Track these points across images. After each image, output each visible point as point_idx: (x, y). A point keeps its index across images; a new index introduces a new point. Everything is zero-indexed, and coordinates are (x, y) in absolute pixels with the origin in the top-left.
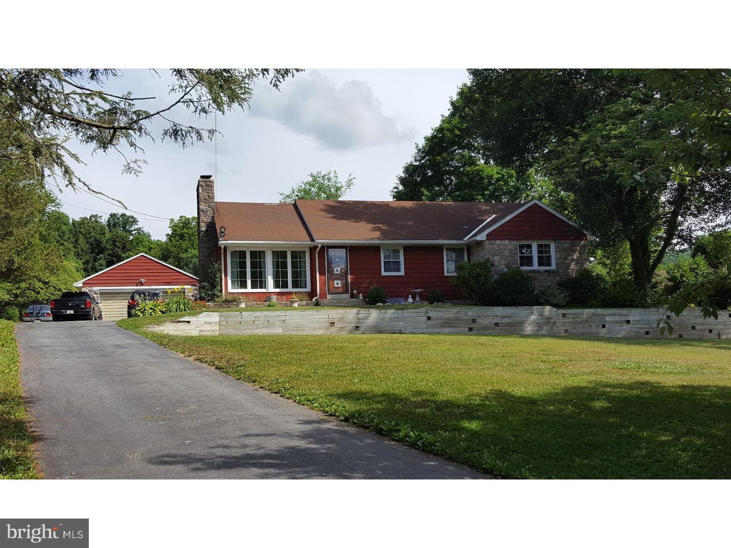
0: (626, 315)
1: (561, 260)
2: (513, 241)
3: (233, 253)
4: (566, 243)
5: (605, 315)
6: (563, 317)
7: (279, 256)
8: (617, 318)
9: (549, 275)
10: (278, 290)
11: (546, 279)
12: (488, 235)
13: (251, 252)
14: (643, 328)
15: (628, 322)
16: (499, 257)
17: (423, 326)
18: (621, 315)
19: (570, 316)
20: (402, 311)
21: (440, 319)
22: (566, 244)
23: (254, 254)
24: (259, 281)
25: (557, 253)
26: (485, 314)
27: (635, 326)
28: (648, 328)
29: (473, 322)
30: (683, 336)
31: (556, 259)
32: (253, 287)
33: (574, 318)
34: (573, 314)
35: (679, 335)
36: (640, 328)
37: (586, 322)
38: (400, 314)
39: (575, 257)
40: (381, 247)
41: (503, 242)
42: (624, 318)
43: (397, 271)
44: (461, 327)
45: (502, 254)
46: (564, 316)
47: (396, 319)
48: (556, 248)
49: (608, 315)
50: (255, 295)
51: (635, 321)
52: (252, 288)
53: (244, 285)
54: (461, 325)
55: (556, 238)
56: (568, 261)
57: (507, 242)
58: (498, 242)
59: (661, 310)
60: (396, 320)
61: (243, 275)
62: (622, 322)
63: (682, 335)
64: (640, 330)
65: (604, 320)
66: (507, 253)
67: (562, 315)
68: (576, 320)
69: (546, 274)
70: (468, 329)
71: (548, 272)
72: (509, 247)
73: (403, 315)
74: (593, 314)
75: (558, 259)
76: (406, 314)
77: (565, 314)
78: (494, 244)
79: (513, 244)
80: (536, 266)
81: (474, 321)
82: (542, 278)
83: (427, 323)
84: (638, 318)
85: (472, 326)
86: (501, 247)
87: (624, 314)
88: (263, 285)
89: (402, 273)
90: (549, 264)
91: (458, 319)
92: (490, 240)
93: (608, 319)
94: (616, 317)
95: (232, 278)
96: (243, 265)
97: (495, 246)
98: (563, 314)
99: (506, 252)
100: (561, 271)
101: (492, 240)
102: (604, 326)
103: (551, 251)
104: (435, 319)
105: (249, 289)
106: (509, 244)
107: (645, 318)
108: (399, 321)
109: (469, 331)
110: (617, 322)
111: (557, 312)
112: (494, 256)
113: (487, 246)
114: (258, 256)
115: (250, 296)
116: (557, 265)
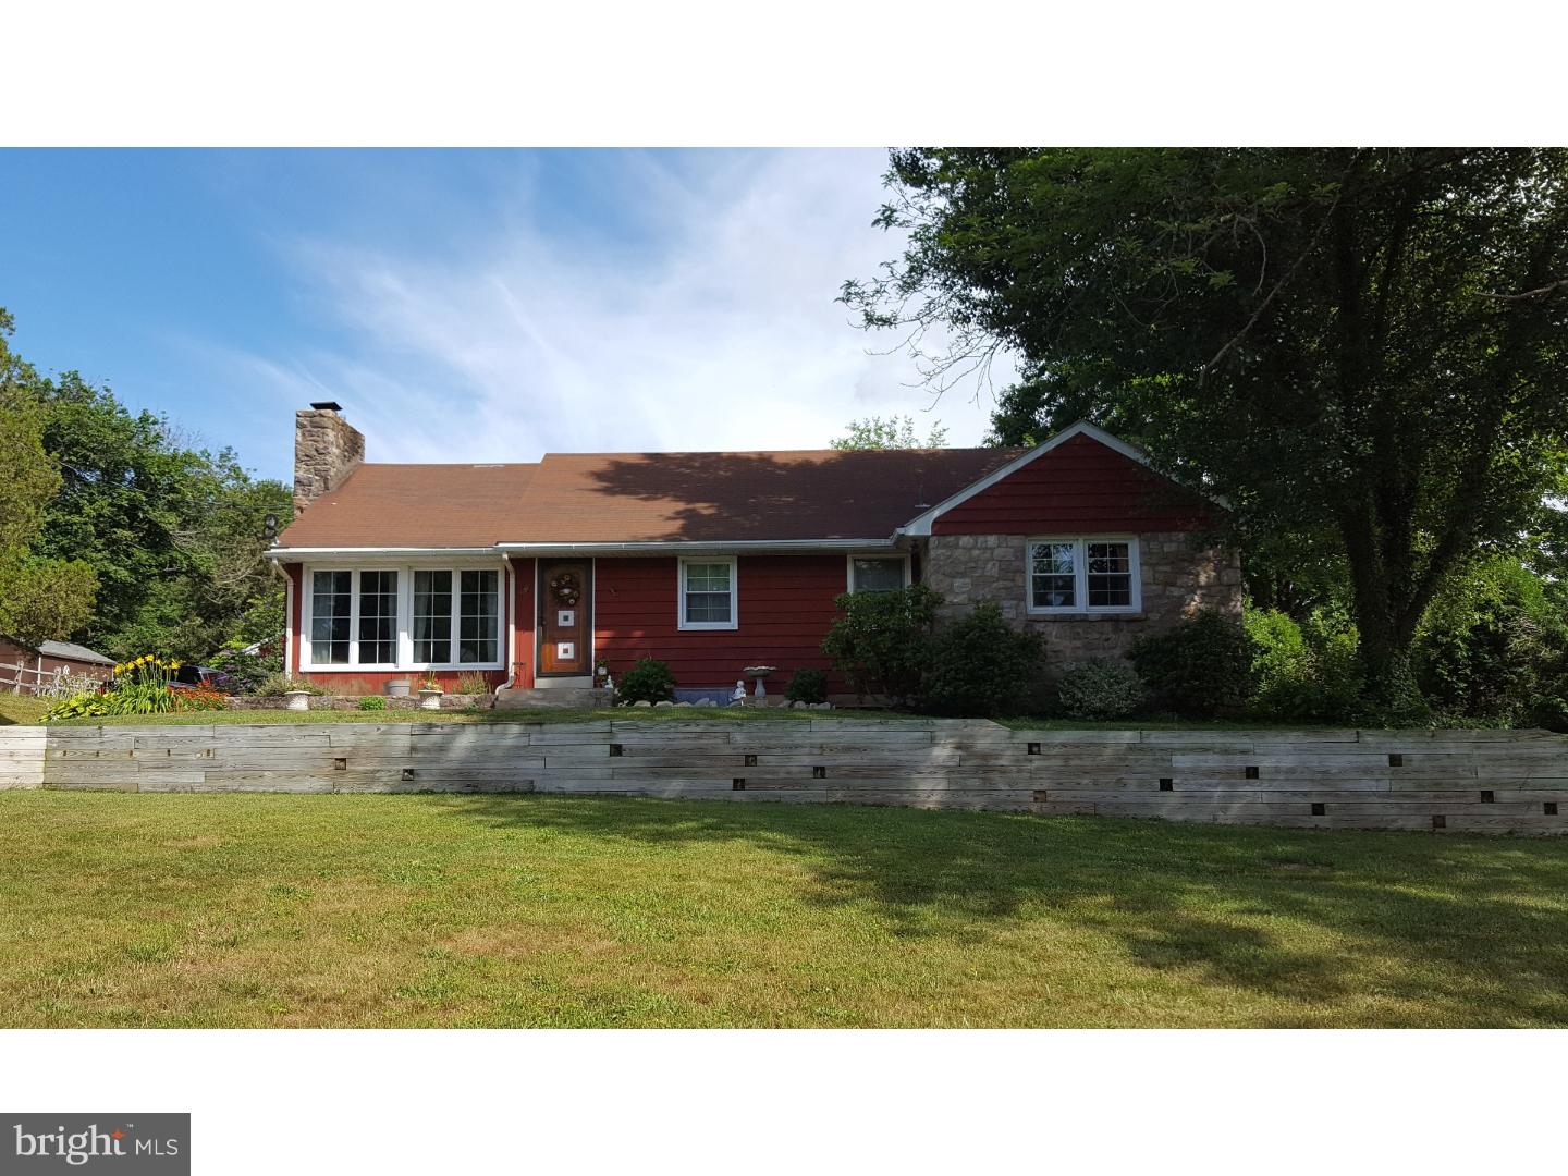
0: (1243, 752)
1: (1154, 587)
2: (1009, 537)
3: (321, 578)
4: (1171, 541)
5: (1173, 751)
6: (1031, 752)
7: (433, 584)
8: (1213, 761)
9: (1117, 630)
10: (423, 667)
11: (1108, 640)
12: (936, 522)
13: (363, 574)
14: (1305, 794)
15: (1252, 773)
16: (967, 580)
17: (597, 773)
18: (1226, 752)
19: (1054, 752)
20: (537, 728)
21: (648, 751)
22: (1173, 543)
23: (369, 579)
24: (378, 644)
25: (1145, 568)
26: (787, 741)
27: (1276, 786)
28: (1321, 794)
29: (747, 764)
30: (1448, 822)
31: (1144, 584)
32: (363, 660)
33: (1067, 758)
34: (1064, 745)
35: (1435, 818)
36: (1294, 793)
37: (1110, 769)
38: (533, 737)
39: (1203, 579)
40: (680, 559)
41: (981, 539)
42: (1240, 762)
43: (721, 620)
44: (712, 776)
45: (979, 572)
46: (1035, 749)
47: (517, 752)
48: (1142, 554)
49: (1184, 750)
50: (364, 679)
51: (1277, 770)
52: (361, 661)
53: (341, 654)
54: (710, 771)
55: (1147, 525)
56: (1176, 592)
57: (992, 540)
58: (965, 540)
59: (1369, 739)
60: (523, 753)
61: (342, 631)
62: (1229, 773)
63: (1443, 817)
64: (1296, 799)
65: (1167, 764)
66: (992, 569)
67: (1026, 747)
68: (1073, 763)
69: (1108, 626)
70: (731, 782)
71: (1115, 620)
72: (998, 553)
73: (542, 740)
74: (1132, 748)
75: (1147, 584)
76: (548, 736)
77: (1038, 745)
78: (957, 546)
79: (1010, 544)
80: (1082, 604)
81: (751, 759)
82: (1096, 636)
83: (608, 762)
84: (1288, 762)
85: (745, 772)
86: (976, 552)
87: (1238, 746)
88: (388, 654)
89: (733, 624)
90: (1124, 599)
91: (702, 753)
92: (943, 535)
93: (1181, 761)
94: (1210, 757)
95: (314, 638)
96: (343, 606)
97: (958, 553)
98: (1031, 745)
99: (989, 566)
100: (1154, 616)
101: (950, 535)
102: (1166, 785)
103: (1130, 563)
104: (634, 753)
105: (354, 664)
106: (999, 546)
107: (1314, 761)
108: (527, 758)
109: (735, 788)
110: (1212, 773)
111: (1011, 738)
112: (954, 577)
113: (936, 552)
114: (379, 585)
115: (353, 682)
116: (1145, 599)
